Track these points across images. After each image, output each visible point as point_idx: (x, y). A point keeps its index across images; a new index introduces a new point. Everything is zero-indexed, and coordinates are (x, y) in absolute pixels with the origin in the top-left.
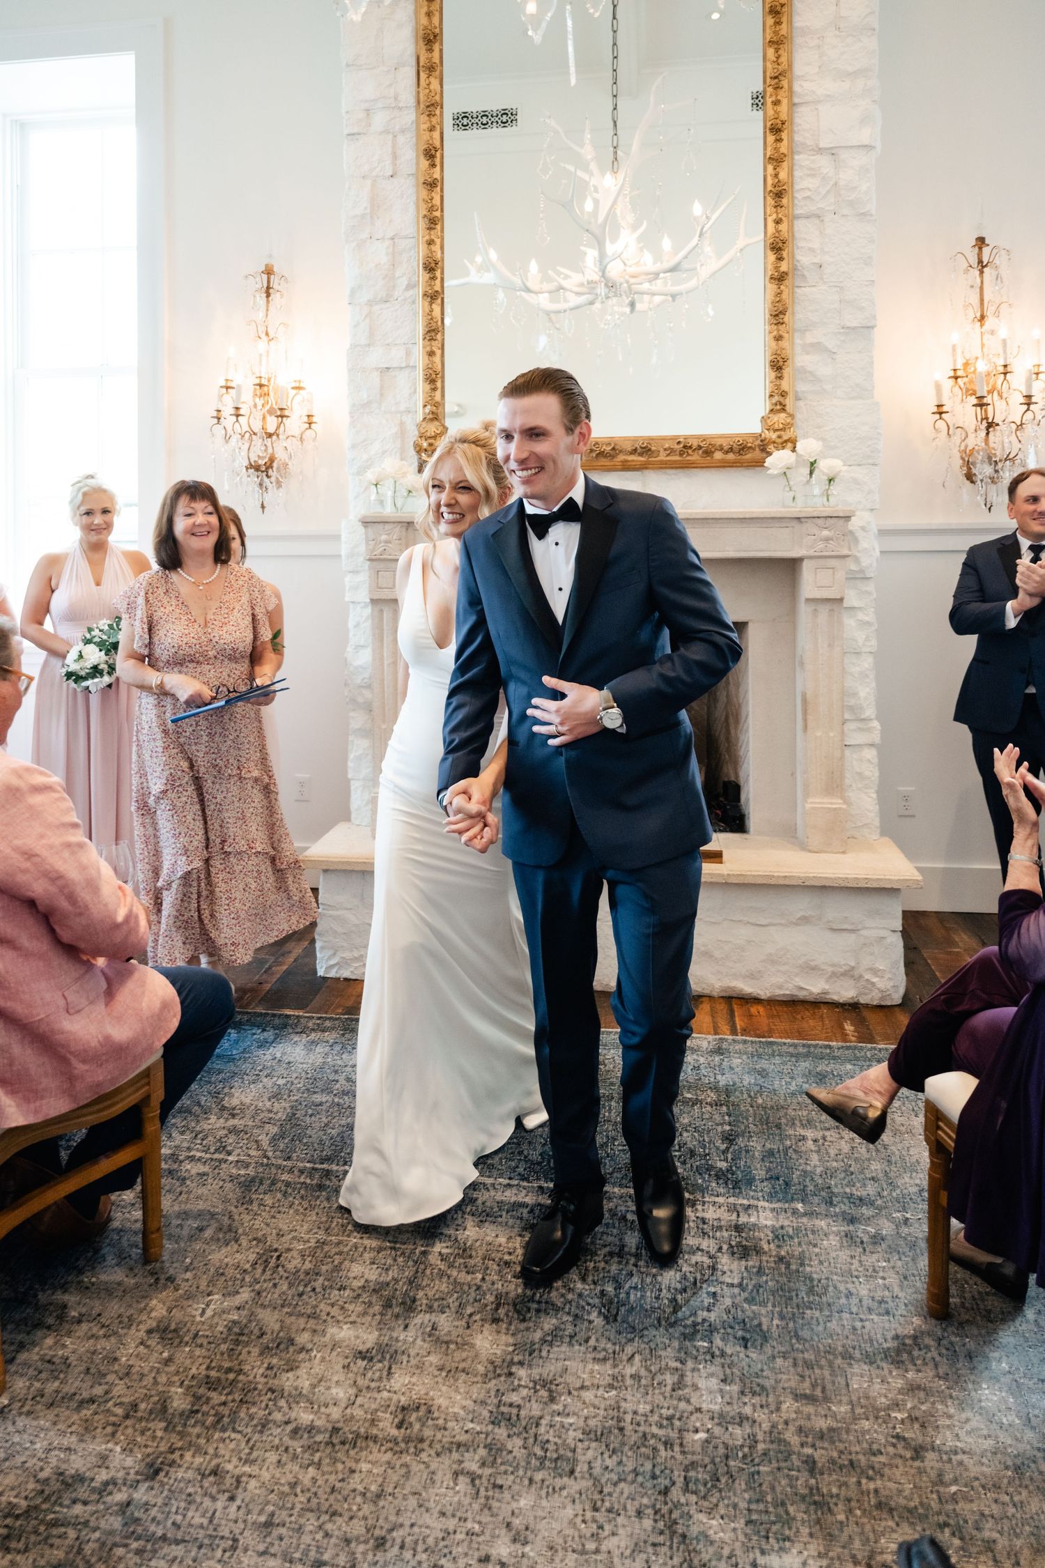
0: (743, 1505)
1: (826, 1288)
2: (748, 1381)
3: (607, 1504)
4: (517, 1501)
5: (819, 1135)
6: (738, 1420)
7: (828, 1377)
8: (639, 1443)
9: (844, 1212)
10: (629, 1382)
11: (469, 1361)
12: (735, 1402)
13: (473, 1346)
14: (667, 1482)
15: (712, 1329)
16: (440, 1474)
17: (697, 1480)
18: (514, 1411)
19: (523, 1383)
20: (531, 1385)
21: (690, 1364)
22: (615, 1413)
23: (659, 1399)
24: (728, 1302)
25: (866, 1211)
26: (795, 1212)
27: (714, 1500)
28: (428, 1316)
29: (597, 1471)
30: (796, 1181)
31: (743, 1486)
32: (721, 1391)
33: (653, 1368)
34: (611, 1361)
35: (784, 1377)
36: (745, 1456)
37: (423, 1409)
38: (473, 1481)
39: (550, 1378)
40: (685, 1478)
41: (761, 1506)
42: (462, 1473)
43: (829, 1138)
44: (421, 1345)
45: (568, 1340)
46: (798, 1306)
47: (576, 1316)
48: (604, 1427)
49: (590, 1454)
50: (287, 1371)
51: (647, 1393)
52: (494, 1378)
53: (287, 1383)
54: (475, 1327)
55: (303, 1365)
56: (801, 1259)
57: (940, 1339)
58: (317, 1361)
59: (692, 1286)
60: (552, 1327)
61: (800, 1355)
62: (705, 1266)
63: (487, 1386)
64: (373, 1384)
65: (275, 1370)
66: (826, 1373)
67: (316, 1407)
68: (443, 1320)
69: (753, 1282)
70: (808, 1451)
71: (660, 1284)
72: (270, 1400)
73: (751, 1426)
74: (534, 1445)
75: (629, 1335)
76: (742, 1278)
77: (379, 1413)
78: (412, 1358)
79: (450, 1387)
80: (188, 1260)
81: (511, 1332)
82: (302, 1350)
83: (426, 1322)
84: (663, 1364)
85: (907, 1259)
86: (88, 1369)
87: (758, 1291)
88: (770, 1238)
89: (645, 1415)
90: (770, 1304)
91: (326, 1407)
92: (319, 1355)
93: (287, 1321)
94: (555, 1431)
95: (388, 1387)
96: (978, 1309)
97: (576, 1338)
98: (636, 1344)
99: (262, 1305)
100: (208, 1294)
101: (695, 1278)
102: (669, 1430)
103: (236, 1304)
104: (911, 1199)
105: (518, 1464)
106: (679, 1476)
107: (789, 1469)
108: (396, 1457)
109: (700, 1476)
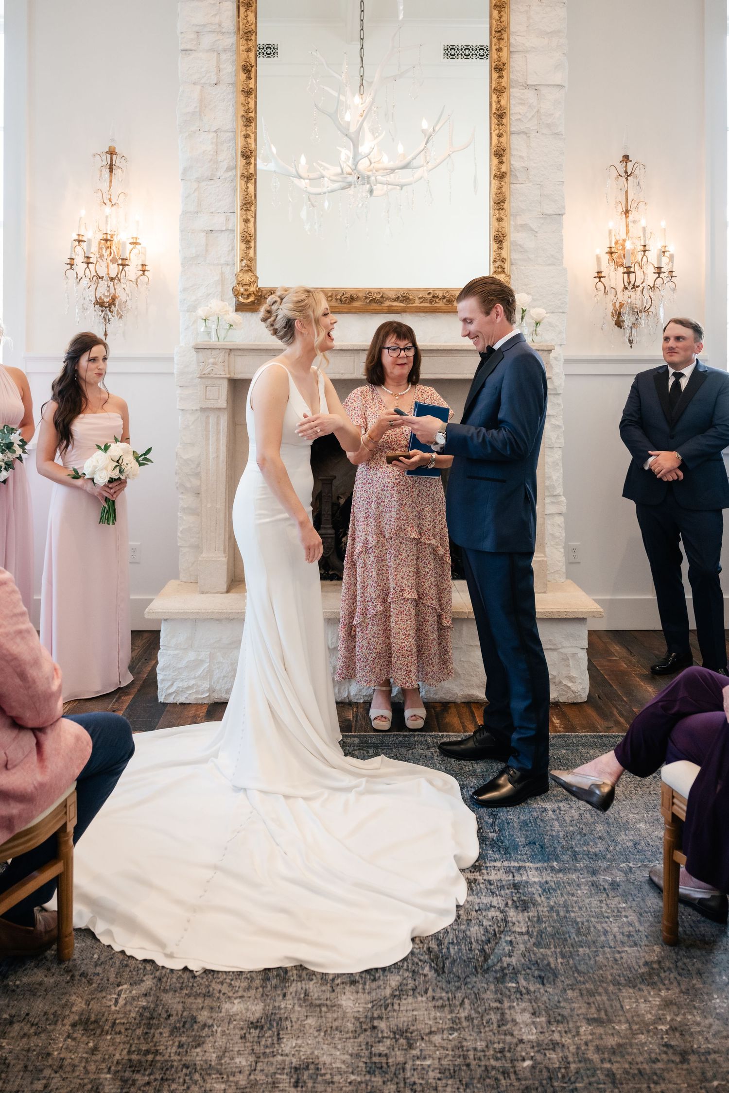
1: (588, 928)
2: (551, 1012)
6: (551, 1047)
7: (607, 1002)
8: (484, 1076)
9: (587, 867)
10: (465, 1023)
11: (340, 1021)
12: (545, 1031)
13: (340, 1006)
15: (516, 972)
18: (384, 1060)
19: (385, 1035)
20: (392, 1035)
21: (506, 1003)
22: (460, 1052)
23: (490, 1036)
24: (522, 947)
25: (603, 864)
26: (553, 869)
28: (299, 984)
30: (547, 844)
32: (534, 1023)
33: (479, 1009)
34: (447, 1008)
35: (576, 1005)
36: (563, 1076)
37: (312, 1066)
39: (405, 1027)
43: (562, 809)
44: (299, 1011)
45: (411, 993)
46: (572, 946)
47: (414, 971)
48: (455, 1065)
50: (196, 1047)
51: (481, 1032)
52: (362, 1033)
53: (198, 1058)
54: (338, 989)
55: (208, 1040)
56: (566, 905)
57: (676, 962)
58: (218, 1035)
59: (493, 937)
60: (398, 983)
61: (583, 986)
62: (499, 919)
63: (358, 1040)
64: (268, 1051)
65: (185, 1047)
66: (605, 998)
67: (225, 1077)
68: (313, 987)
69: (536, 929)
70: (607, 1065)
71: (470, 937)
72: (186, 1075)
73: (562, 1050)
74: (404, 1088)
75: (456, 984)
76: (528, 927)
77: (278, 1076)
78: (294, 1023)
79: (330, 1045)
80: (96, 956)
81: (367, 991)
82: (205, 1025)
83: (299, 990)
84: (487, 1005)
85: (638, 899)
86: (26, 1067)
87: (541, 936)
88: (540, 892)
89: (483, 1051)
90: (552, 946)
91: (234, 1076)
92: (219, 1029)
93: (188, 1002)
94: (418, 1074)
95: (280, 1051)
96: (696, 935)
97: (418, 991)
98: (463, 991)
99: (164, 990)
100: (118, 986)
101: (494, 931)
102: (504, 1061)
103: (143, 991)
104: (630, 851)
107: (598, 1083)
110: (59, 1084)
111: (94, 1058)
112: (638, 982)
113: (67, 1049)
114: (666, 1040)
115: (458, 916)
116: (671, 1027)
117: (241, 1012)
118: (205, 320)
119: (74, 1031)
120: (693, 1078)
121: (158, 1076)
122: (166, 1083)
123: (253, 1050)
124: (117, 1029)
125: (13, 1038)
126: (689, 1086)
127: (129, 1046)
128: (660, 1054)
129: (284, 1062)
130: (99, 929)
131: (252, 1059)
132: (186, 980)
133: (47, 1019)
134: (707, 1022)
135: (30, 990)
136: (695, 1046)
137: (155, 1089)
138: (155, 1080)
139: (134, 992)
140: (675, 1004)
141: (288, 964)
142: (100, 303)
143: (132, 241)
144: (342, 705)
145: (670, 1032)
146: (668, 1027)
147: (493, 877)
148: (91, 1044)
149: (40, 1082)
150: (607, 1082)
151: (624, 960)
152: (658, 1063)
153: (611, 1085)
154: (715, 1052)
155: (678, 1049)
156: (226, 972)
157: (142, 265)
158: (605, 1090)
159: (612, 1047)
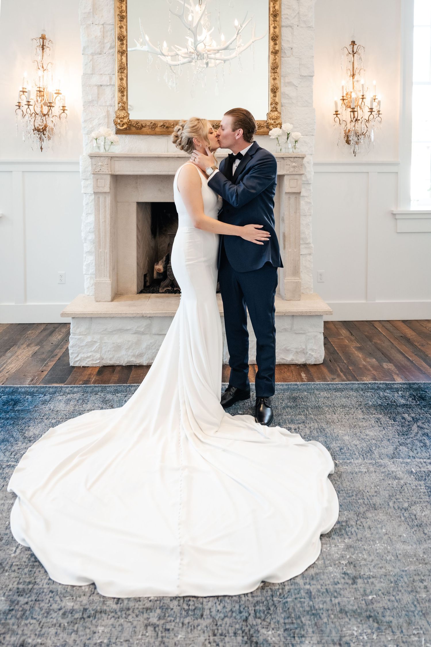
0: (282, 621)
3: (220, 631)
4: (177, 636)
5: (296, 426)
14: (247, 614)
16: (138, 627)
17: (260, 611)
27: (268, 620)
29: (214, 613)
31: (281, 611)
36: (280, 594)
38: (155, 628)
40: (255, 610)
41: (290, 620)
42: (149, 625)
49: (210, 604)
57: (357, 521)
67: (75, 598)
70: (308, 587)
72: (51, 597)
74: (183, 604)
85: (339, 483)
91: (80, 597)
96: (370, 504)
104: (337, 453)
105: (176, 615)
106: (252, 609)
107: (300, 598)
108: (117, 620)
109: (261, 608)
114: (345, 570)
116: (349, 562)
120: (359, 594)
121: (33, 598)
122: (38, 603)
124: (13, 569)
126: (355, 599)
127: (18, 579)
128: (340, 579)
134: (371, 558)
136: (362, 573)
137: (31, 606)
138: (32, 601)
140: (353, 548)
145: (348, 565)
146: (347, 562)
150: (306, 597)
152: (338, 585)
153: (308, 599)
154: (373, 577)
155: (352, 576)
158: (304, 603)
159: (312, 575)
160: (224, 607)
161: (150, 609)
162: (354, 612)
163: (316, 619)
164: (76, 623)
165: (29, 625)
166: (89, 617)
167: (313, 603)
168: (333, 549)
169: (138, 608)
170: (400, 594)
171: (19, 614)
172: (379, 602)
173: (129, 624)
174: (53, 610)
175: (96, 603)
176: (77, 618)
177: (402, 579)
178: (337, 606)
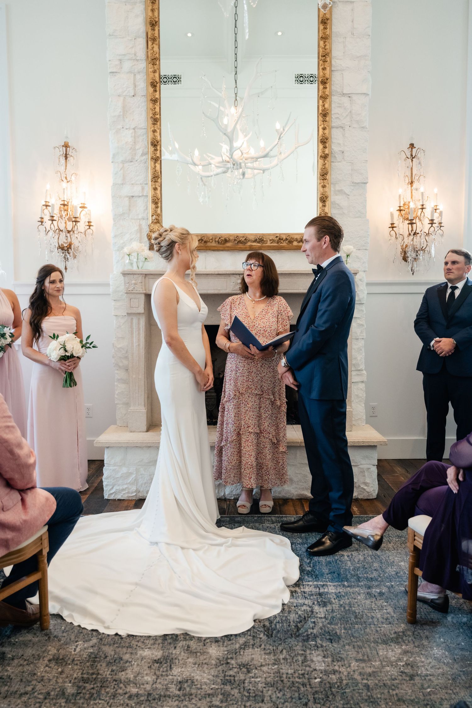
1: (362, 616)
2: (335, 656)
6: (333, 672)
7: (369, 651)
8: (291, 686)
9: (365, 584)
10: (282, 661)
11: (208, 660)
12: (330, 665)
13: (208, 653)
14: (306, 700)
17: (319, 698)
18: (232, 678)
19: (234, 666)
20: (238, 667)
21: (308, 652)
22: (278, 675)
23: (297, 667)
24: (321, 625)
25: (375, 583)
26: (344, 586)
27: (328, 705)
28: (184, 642)
29: (274, 699)
30: (342, 573)
31: (340, 698)
32: (323, 661)
33: (292, 655)
34: (273, 654)
35: (350, 653)
36: (338, 686)
37: (189, 681)
39: (246, 663)
40: (314, 698)
42: (213, 706)
43: (354, 555)
44: (184, 655)
45: (252, 646)
46: (351, 624)
47: (254, 636)
48: (274, 681)
49: (270, 692)
50: (121, 672)
51: (291, 665)
52: (221, 665)
53: (122, 677)
54: (208, 645)
55: (128, 668)
56: (350, 605)
57: (414, 632)
58: (135, 666)
59: (304, 620)
60: (243, 642)
61: (356, 644)
62: (308, 611)
63: (218, 669)
64: (164, 674)
65: (115, 672)
66: (368, 650)
67: (138, 685)
68: (192, 644)
69: (330, 616)
70: (365, 681)
71: (289, 620)
73: (339, 674)
74: (244, 691)
75: (279, 642)
76: (325, 615)
77: (169, 685)
78: (180, 661)
79: (201, 671)
80: (63, 628)
81: (225, 646)
82: (127, 662)
83: (184, 645)
84: (296, 652)
85: (395, 600)
86: (22, 680)
87: (333, 619)
88: (335, 597)
89: (292, 674)
90: (339, 624)
91: (143, 685)
92: (136, 663)
93: (117, 650)
94: (252, 685)
95: (171, 674)
96: (428, 619)
97: (255, 645)
98: (283, 645)
99: (103, 644)
100: (76, 642)
101: (305, 617)
102: (304, 679)
103: (91, 645)
104: (393, 577)
105: (238, 700)
106: (311, 697)
107: (358, 690)
108: (180, 703)
109: (320, 696)
110: (40, 688)
111: (61, 676)
112: (389, 642)
113: (45, 671)
114: (402, 670)
115: (283, 609)
116: (406, 663)
117: (149, 655)
118: (129, 255)
119: (50, 663)
120: (416, 687)
121: (99, 685)
123: (155, 673)
124: (75, 663)
125: (14, 666)
126: (412, 691)
127: (82, 671)
128: (397, 676)
129: (173, 679)
130: (65, 614)
131: (154, 677)
132: (117, 640)
133: (34, 658)
134: (428, 661)
135: (24, 644)
136: (419, 672)
137: (97, 691)
138: (97, 687)
139: (85, 645)
140: (410, 652)
141: (178, 632)
142: (61, 248)
143: (81, 205)
144: (221, 501)
145: (406, 666)
146: (404, 663)
147: (307, 589)
148: (60, 670)
149: (29, 687)
150: (364, 689)
151: (382, 631)
152: (396, 681)
153: (366, 691)
154: (431, 675)
155: (409, 674)
156: (141, 636)
157: (89, 222)
158: (362, 693)
159: (369, 673)
160: (284, 695)
161: (212, 695)
162: (412, 701)
163: (374, 705)
164: (143, 704)
165: (98, 704)
166: (154, 699)
167: (371, 694)
168: (390, 653)
169: (200, 694)
170: (458, 689)
171: (87, 696)
172: (437, 694)
173: (193, 706)
174: (119, 694)
175: (160, 690)
176: (143, 700)
177: (459, 678)
178: (395, 696)
